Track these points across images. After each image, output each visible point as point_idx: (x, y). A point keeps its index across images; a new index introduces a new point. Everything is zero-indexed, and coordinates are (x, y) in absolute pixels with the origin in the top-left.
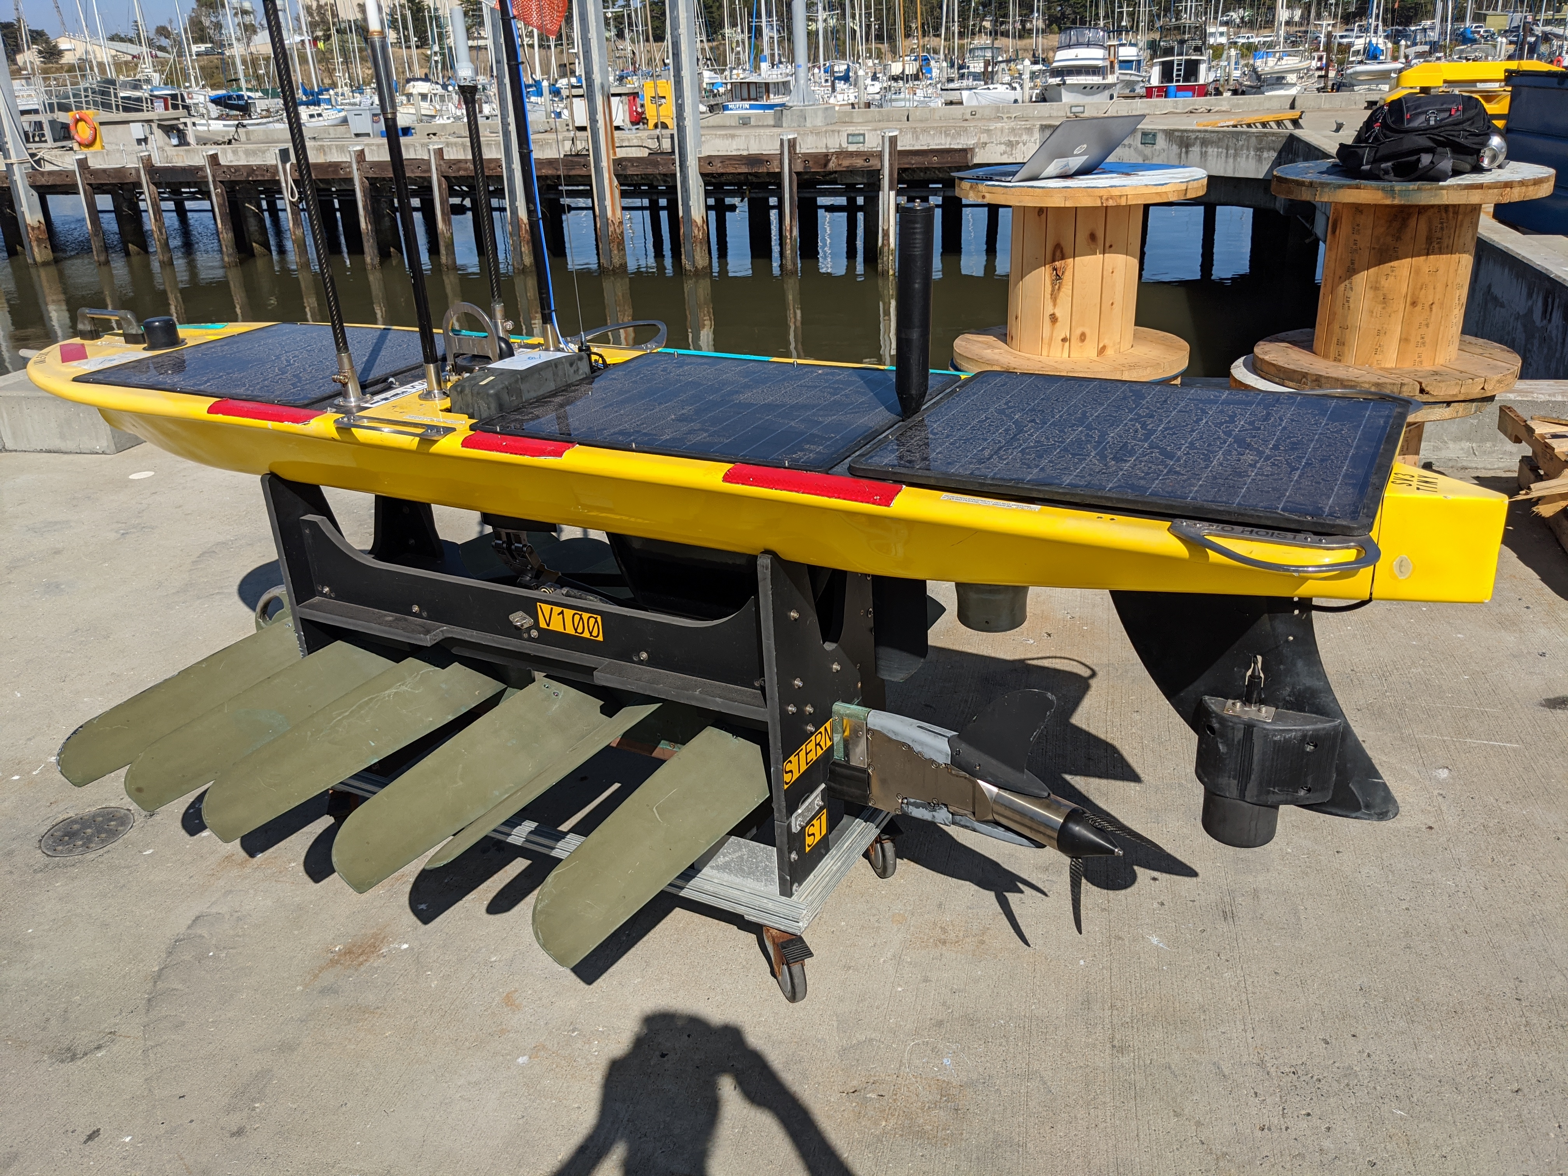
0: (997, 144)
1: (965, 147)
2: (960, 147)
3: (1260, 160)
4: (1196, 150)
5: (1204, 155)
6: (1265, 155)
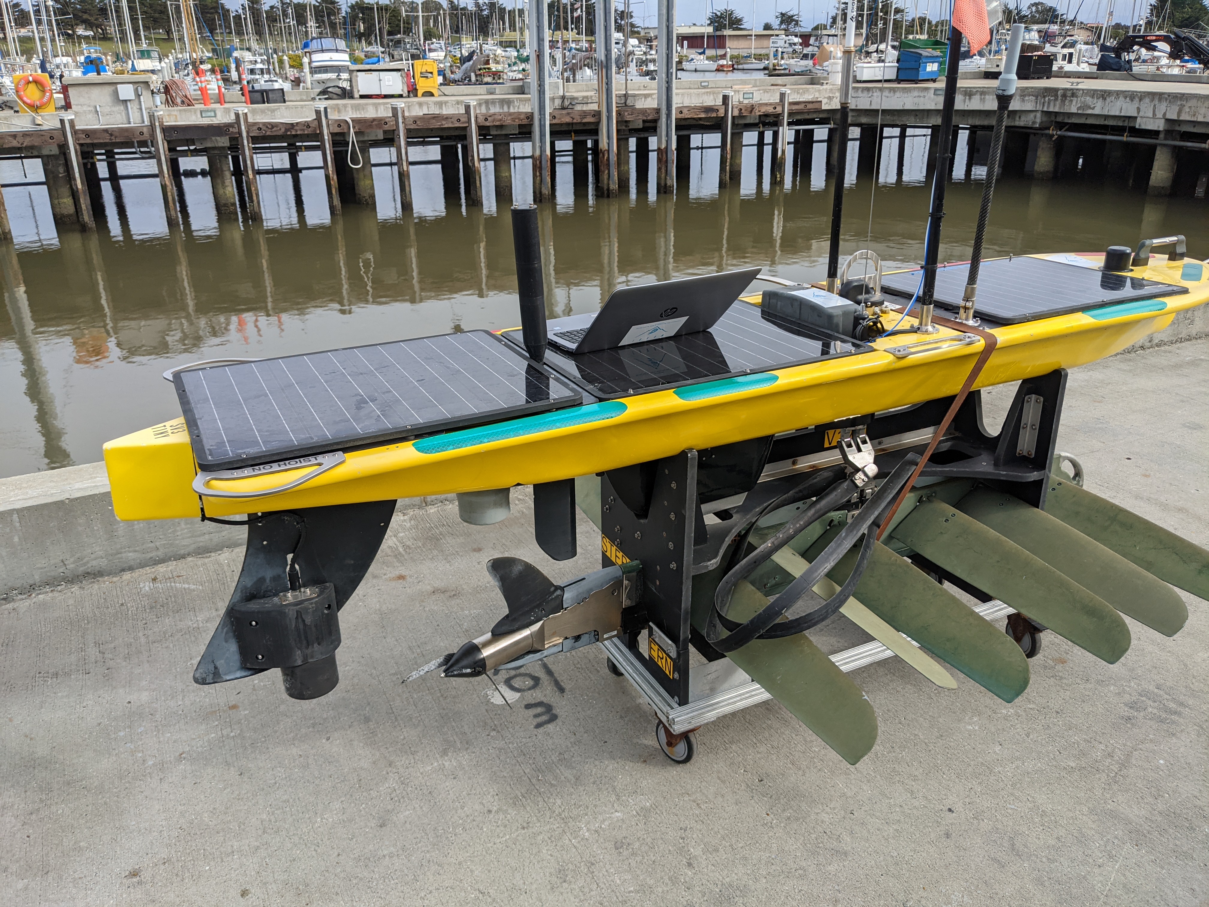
3: (1023, 101)
4: (977, 97)
5: (983, 100)
6: (1027, 98)
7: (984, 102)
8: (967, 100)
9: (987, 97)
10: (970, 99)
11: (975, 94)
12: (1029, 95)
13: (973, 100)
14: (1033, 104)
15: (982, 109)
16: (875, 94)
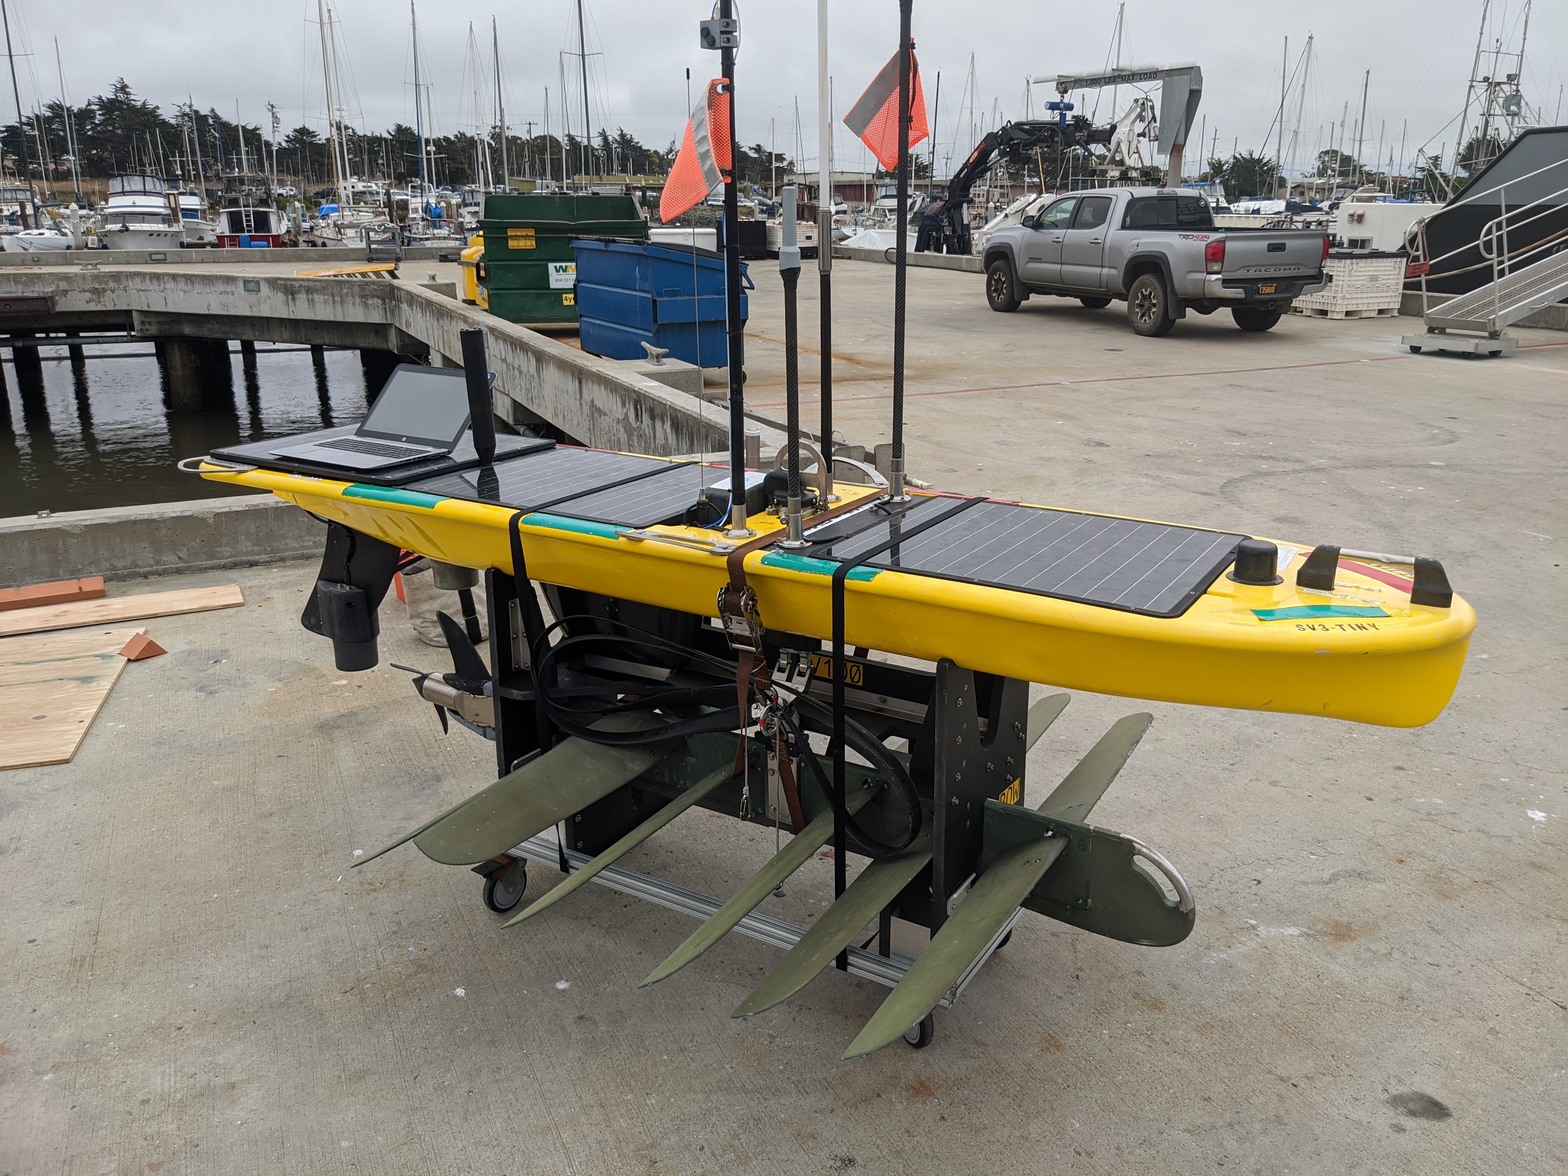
0: (80, 292)
1: (41, 295)
2: (35, 295)
3: (366, 306)
4: (302, 297)
5: (311, 302)
6: (370, 302)
7: (314, 306)
8: (290, 302)
9: (317, 297)
10: (294, 299)
11: (299, 292)
12: (373, 296)
13: (298, 302)
14: (382, 312)
15: (313, 317)
16: (168, 286)
